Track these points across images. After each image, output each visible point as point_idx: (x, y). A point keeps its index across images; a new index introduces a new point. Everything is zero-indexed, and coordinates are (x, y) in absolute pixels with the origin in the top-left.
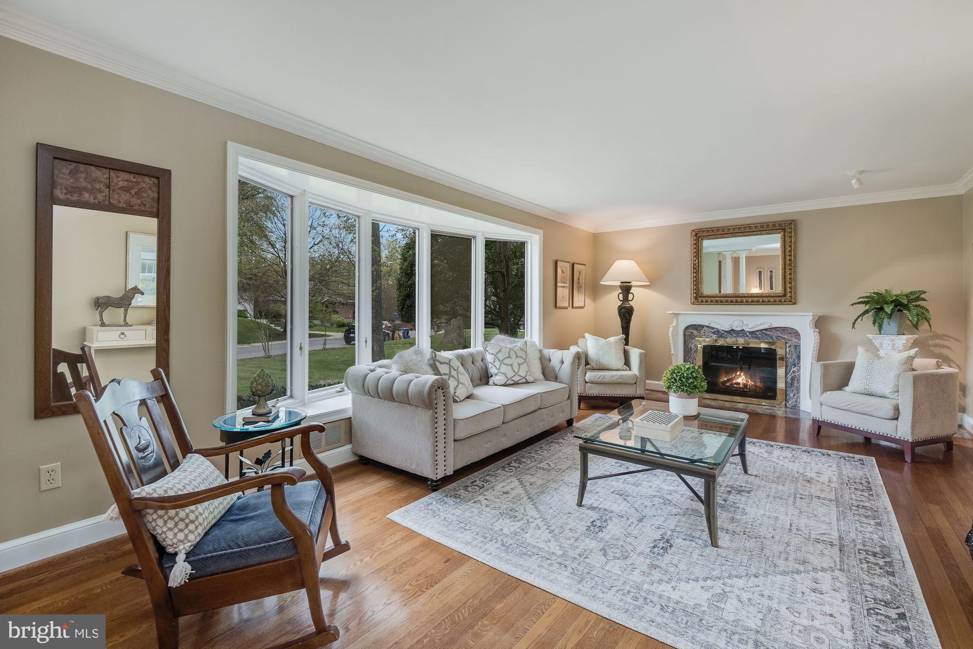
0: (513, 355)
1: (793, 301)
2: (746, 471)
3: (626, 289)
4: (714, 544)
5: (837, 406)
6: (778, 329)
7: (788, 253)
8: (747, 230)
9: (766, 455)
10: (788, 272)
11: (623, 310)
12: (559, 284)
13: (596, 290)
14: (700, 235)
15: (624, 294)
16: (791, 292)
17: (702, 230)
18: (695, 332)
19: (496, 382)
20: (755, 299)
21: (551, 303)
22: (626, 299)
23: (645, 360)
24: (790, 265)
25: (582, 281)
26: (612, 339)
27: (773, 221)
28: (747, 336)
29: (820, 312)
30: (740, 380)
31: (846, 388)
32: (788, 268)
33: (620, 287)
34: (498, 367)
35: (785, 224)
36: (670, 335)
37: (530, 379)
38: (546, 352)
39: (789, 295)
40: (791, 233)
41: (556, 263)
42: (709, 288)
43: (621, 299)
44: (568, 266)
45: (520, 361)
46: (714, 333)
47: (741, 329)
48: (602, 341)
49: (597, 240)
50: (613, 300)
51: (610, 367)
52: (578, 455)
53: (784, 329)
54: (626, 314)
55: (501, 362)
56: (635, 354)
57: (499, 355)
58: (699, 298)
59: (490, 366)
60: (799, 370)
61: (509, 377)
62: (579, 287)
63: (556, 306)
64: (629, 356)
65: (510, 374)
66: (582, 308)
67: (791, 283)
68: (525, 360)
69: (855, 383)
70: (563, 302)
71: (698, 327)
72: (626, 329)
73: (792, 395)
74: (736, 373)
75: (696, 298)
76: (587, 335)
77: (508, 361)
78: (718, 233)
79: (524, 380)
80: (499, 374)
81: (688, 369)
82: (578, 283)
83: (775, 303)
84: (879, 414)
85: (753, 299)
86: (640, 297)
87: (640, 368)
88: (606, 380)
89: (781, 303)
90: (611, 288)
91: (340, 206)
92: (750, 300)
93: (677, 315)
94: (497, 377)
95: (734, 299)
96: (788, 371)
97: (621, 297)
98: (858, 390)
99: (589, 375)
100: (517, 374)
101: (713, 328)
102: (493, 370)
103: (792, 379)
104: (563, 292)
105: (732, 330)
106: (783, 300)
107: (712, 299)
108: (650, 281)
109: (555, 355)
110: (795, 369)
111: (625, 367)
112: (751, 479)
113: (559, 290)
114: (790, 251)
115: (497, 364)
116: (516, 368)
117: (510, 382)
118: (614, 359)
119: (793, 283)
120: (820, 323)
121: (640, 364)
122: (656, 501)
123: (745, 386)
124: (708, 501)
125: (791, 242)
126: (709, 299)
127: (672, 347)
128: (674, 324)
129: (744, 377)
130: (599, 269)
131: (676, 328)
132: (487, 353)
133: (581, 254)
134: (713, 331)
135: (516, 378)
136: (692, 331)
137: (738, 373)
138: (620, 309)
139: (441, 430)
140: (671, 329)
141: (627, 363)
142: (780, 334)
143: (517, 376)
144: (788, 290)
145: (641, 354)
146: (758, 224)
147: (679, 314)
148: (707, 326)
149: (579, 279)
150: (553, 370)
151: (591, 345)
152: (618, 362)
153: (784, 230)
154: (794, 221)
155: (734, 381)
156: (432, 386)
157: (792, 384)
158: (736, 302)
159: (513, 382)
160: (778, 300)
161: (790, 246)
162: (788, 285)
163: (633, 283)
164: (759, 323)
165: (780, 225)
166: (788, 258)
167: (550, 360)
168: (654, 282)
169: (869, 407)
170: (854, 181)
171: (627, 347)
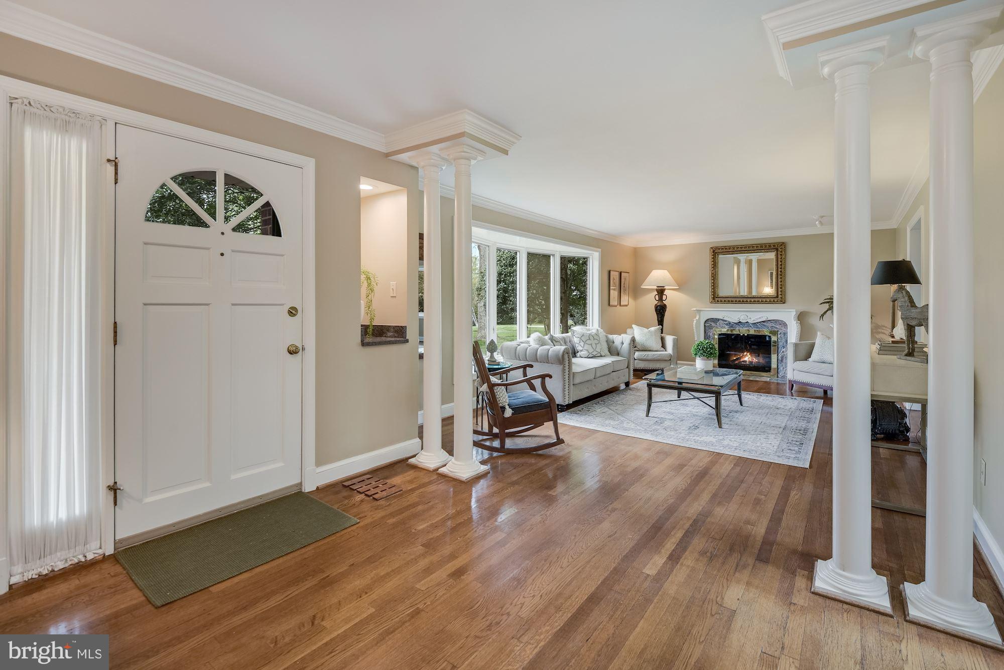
0: (591, 338)
1: (783, 301)
2: (741, 405)
3: (661, 292)
4: (720, 427)
5: (803, 370)
6: (772, 321)
7: (779, 267)
8: (751, 249)
9: (756, 399)
10: (780, 280)
11: (659, 308)
12: (611, 288)
13: (637, 292)
14: (716, 252)
15: (660, 295)
16: (781, 294)
17: (717, 248)
18: (713, 324)
19: (582, 355)
20: (756, 299)
21: (606, 303)
22: (661, 299)
23: (676, 344)
24: (781, 275)
25: (627, 285)
26: (653, 329)
27: (769, 243)
28: (750, 326)
29: (802, 308)
30: (746, 359)
31: (810, 359)
32: (779, 277)
33: (657, 290)
34: (583, 346)
35: (778, 245)
36: (694, 326)
37: (603, 354)
38: (611, 337)
39: (780, 296)
40: (781, 252)
41: (609, 272)
42: (723, 292)
43: (657, 299)
44: (617, 274)
45: (596, 342)
46: (727, 324)
47: (746, 321)
48: (646, 330)
49: (637, 253)
50: (651, 300)
51: (651, 349)
52: (646, 389)
53: (776, 321)
54: (661, 310)
55: (585, 343)
56: (669, 340)
57: (582, 338)
58: (716, 298)
59: (577, 345)
60: (786, 351)
61: (590, 352)
62: (625, 290)
63: (609, 305)
64: (665, 340)
65: (591, 350)
66: (626, 306)
67: (781, 288)
68: (599, 341)
69: (815, 356)
70: (614, 301)
71: (715, 320)
72: (661, 322)
73: (782, 368)
74: (744, 353)
75: (714, 298)
76: (634, 326)
77: (588, 342)
78: (730, 250)
79: (599, 355)
80: (584, 350)
81: (708, 343)
82: (624, 287)
83: (770, 302)
84: (827, 374)
85: (754, 299)
86: (672, 297)
87: (673, 349)
88: (649, 358)
89: (774, 302)
90: (650, 290)
91: (481, 241)
92: (753, 301)
93: (699, 311)
94: (582, 353)
95: (741, 300)
96: (779, 351)
97: (657, 297)
98: (816, 360)
99: (637, 354)
100: (595, 350)
101: (726, 321)
102: (579, 348)
103: (782, 357)
104: (614, 294)
105: (740, 322)
106: (776, 300)
107: (725, 299)
108: (679, 286)
109: (617, 339)
110: (784, 350)
111: (662, 349)
112: (744, 408)
113: (611, 291)
114: (781, 265)
115: (582, 344)
116: (594, 346)
117: (591, 356)
118: (655, 344)
119: (783, 288)
120: (801, 317)
121: (674, 346)
122: (689, 415)
123: (750, 362)
124: (718, 407)
125: (781, 258)
126: (723, 300)
127: (696, 335)
128: (697, 318)
129: (750, 356)
130: (639, 276)
131: (698, 321)
132: (574, 337)
133: (625, 265)
134: (726, 323)
135: (595, 353)
136: (710, 323)
137: (745, 354)
138: (656, 307)
139: (567, 377)
140: (695, 321)
141: (664, 346)
142: (774, 325)
143: (595, 352)
144: (780, 293)
145: (674, 339)
146: (759, 244)
147: (700, 310)
148: (721, 319)
149: (624, 284)
150: (616, 348)
151: (639, 333)
152: (657, 345)
153: (777, 250)
154: (784, 243)
155: (742, 360)
156: (564, 351)
157: (782, 361)
158: (743, 301)
159: (592, 356)
160: (772, 300)
161: (781, 261)
162: (780, 290)
163: (666, 287)
164: (759, 317)
165: (774, 246)
166: (779, 270)
167: (614, 342)
168: (682, 286)
169: (821, 369)
170: (817, 223)
171: (662, 335)
